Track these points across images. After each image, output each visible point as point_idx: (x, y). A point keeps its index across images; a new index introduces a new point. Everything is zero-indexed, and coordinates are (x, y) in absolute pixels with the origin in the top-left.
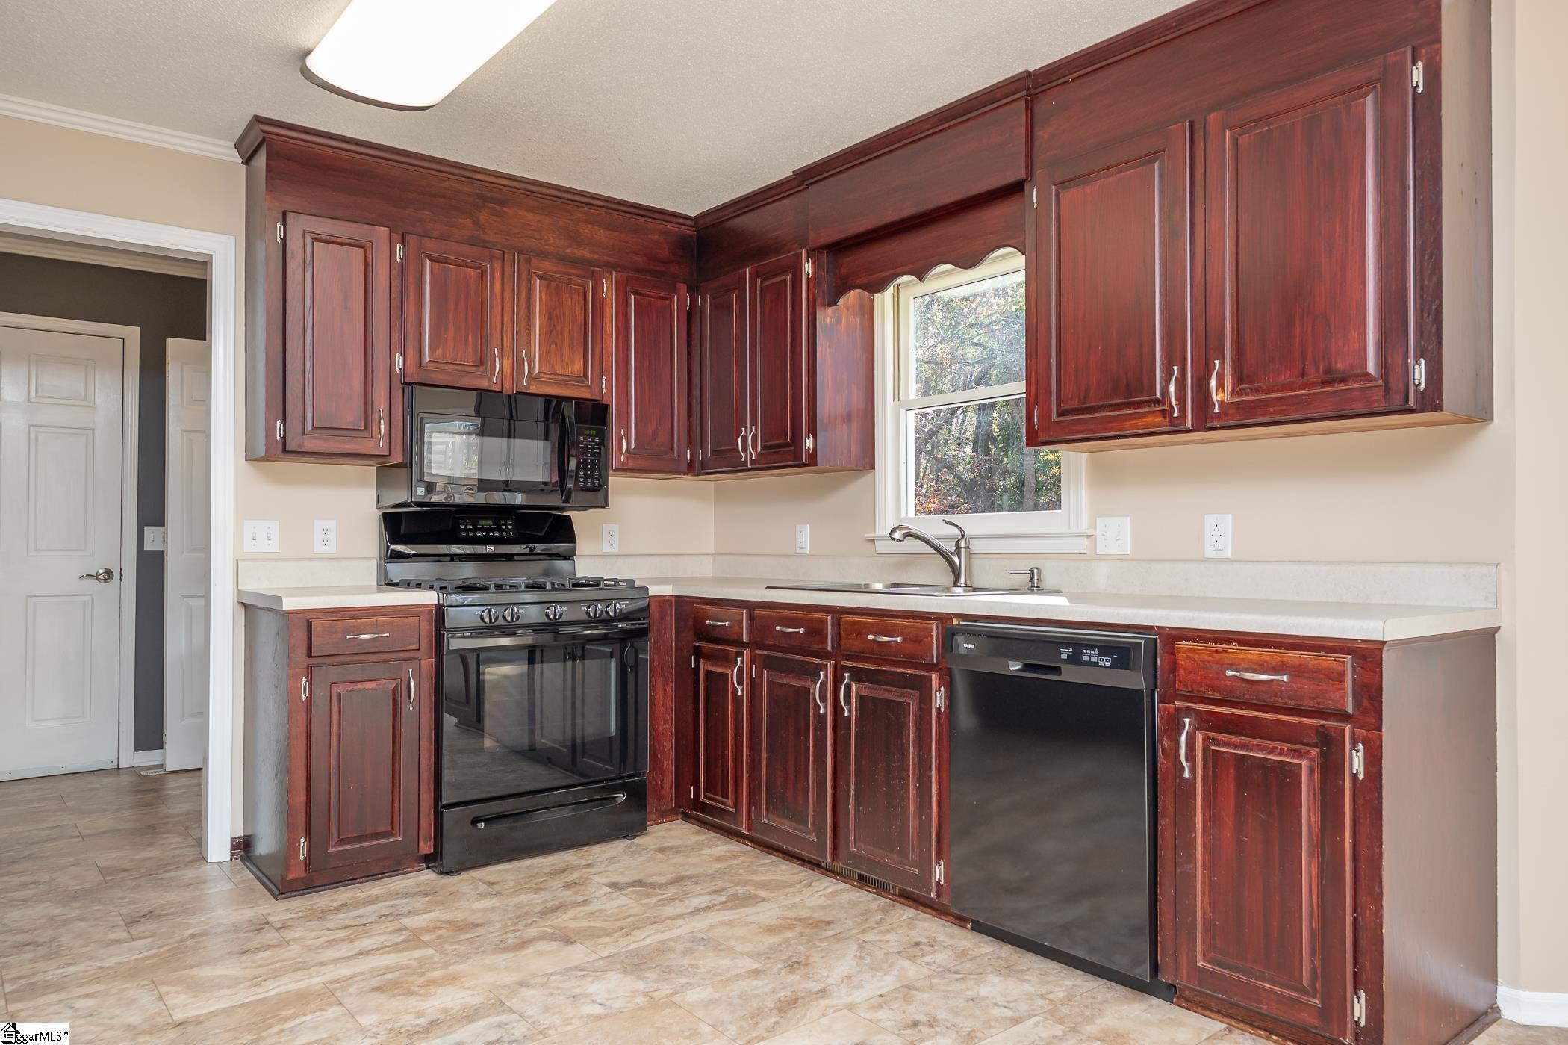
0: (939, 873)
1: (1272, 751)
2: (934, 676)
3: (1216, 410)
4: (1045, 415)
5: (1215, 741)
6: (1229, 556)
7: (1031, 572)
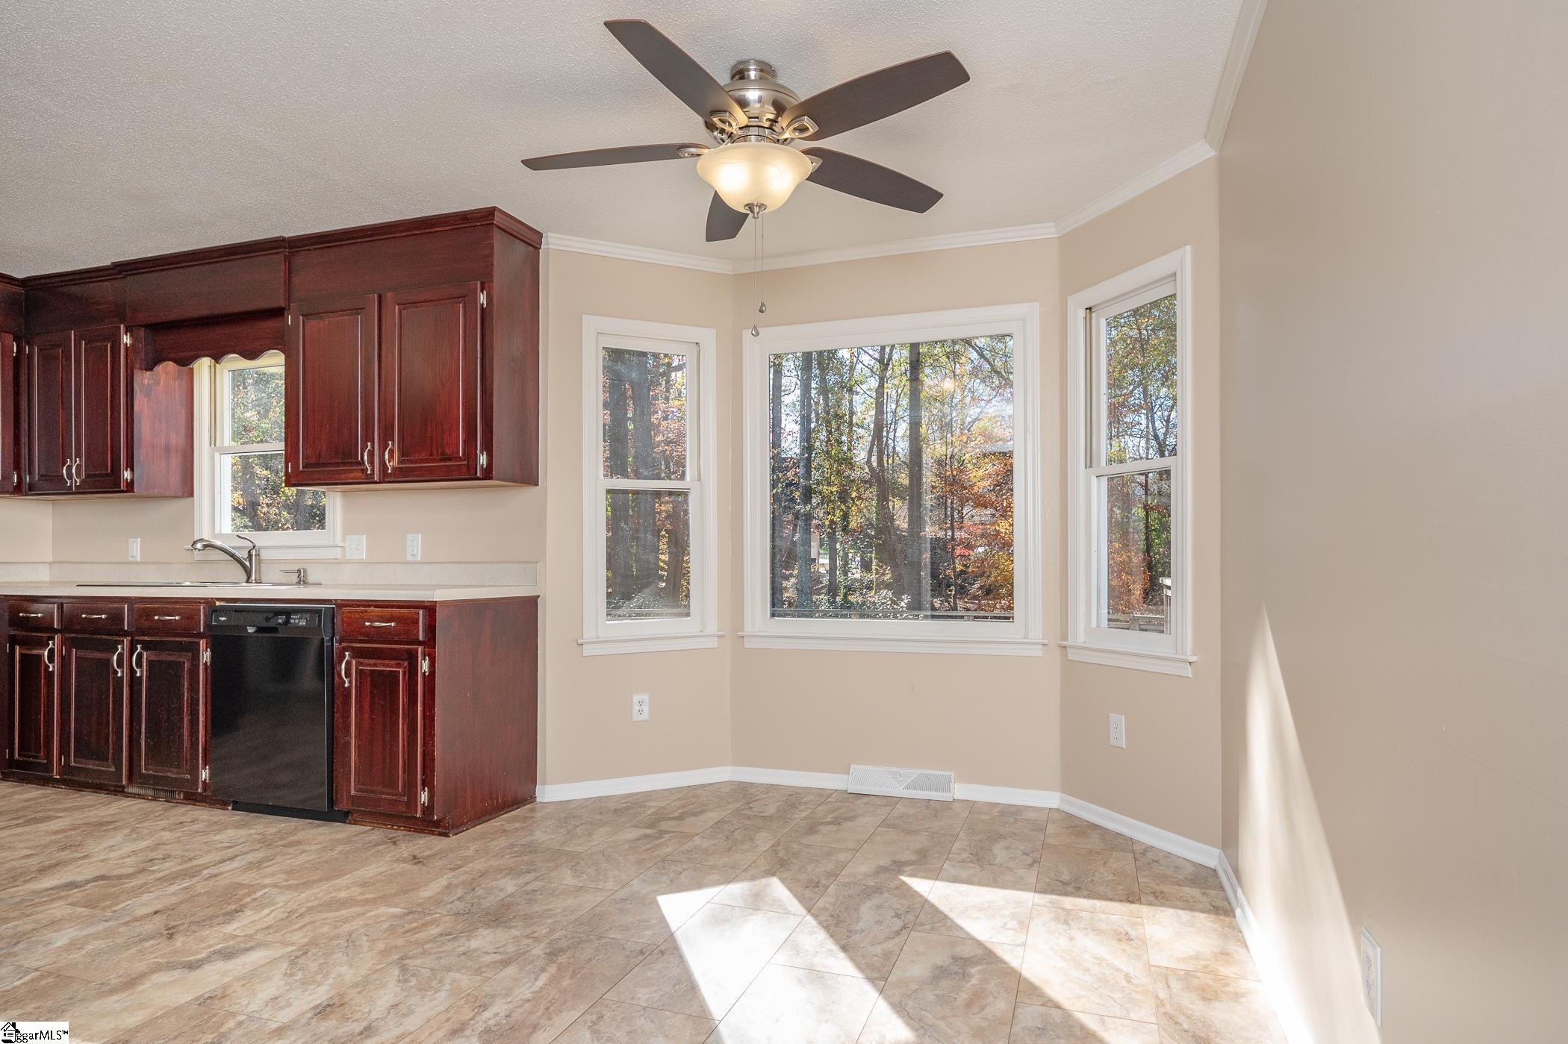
0: (204, 774)
1: (388, 666)
2: (202, 643)
3: (390, 472)
4: (295, 466)
5: (362, 664)
6: (419, 559)
7: (299, 571)
